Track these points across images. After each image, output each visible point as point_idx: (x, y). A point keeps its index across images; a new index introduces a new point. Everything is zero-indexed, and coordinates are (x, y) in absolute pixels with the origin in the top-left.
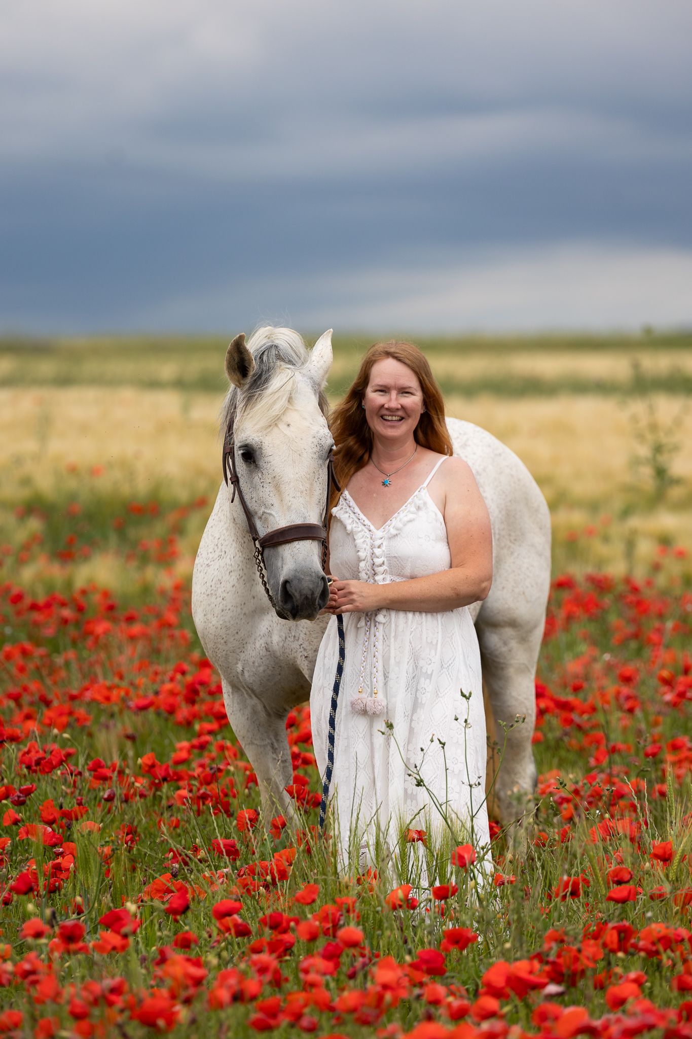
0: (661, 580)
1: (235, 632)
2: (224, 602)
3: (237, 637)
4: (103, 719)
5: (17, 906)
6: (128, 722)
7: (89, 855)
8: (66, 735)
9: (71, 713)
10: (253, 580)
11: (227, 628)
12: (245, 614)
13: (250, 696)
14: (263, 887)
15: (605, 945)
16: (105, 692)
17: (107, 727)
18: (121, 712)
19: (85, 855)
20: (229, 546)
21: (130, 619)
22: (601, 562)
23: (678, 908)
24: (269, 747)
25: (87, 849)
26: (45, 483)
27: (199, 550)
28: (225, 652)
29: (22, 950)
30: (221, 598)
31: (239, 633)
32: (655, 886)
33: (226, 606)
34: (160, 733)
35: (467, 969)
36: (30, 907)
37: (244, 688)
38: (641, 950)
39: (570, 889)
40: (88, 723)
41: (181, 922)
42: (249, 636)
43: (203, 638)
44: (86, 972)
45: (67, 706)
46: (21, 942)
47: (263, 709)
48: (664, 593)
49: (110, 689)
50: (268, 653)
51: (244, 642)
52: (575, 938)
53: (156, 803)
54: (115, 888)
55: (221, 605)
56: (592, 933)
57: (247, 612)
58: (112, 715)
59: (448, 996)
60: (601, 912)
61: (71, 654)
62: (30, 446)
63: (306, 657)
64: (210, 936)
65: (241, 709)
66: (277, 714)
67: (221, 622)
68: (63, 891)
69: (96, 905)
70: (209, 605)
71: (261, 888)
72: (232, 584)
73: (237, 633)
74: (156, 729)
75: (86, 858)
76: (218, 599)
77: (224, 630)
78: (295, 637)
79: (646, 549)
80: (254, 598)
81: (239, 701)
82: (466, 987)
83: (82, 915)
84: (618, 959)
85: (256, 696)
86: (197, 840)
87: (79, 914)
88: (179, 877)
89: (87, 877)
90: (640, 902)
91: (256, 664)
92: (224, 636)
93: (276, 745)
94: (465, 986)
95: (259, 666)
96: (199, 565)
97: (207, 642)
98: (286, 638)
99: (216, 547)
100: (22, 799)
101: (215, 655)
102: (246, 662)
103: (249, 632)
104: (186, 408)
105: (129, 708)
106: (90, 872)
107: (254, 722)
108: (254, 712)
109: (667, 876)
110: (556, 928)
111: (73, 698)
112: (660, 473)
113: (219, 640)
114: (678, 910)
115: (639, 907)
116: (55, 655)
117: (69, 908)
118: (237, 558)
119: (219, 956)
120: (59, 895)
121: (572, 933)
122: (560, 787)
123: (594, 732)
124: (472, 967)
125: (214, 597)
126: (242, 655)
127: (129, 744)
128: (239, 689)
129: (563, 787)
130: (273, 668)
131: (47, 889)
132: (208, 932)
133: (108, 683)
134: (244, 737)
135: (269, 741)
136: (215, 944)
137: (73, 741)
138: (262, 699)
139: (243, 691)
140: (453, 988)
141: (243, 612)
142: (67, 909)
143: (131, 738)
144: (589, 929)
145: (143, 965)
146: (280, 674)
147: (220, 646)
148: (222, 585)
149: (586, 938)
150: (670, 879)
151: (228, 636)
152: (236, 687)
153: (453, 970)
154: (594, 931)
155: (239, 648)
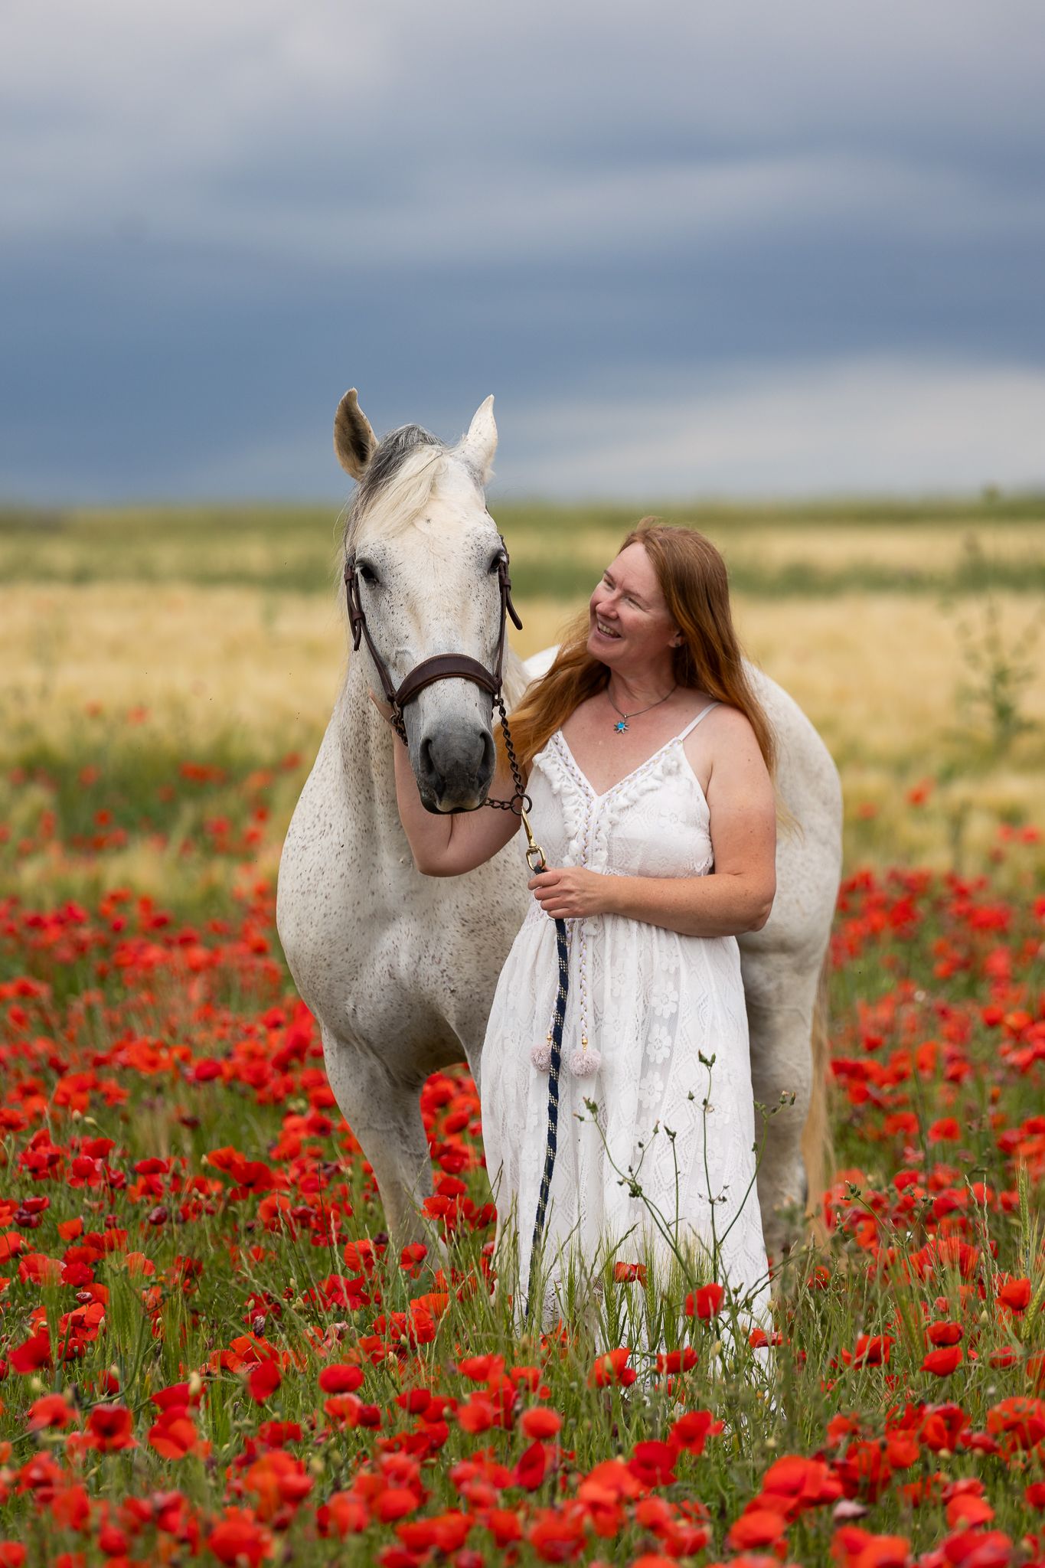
0: (1003, 879)
1: (344, 948)
2: (328, 902)
3: (347, 955)
4: (146, 1095)
5: (14, 1382)
6: (185, 1100)
7: (128, 1304)
8: (89, 1120)
9: (96, 1086)
10: (374, 865)
11: (332, 943)
12: (359, 919)
13: (366, 1053)
14: (395, 1352)
15: (923, 1438)
16: (149, 1054)
17: (151, 1107)
18: (173, 1083)
19: (123, 1304)
20: (336, 816)
21: (186, 941)
22: (912, 851)
23: (1031, 1382)
24: (395, 1134)
25: (126, 1295)
26: (55, 733)
27: (291, 827)
28: (328, 981)
29: (22, 1449)
30: (324, 896)
31: (350, 949)
32: (997, 1349)
33: (331, 908)
34: (233, 1116)
35: (707, 1476)
36: (36, 1383)
37: (356, 1039)
38: (975, 1446)
39: (866, 1353)
40: (123, 1102)
41: (267, 1406)
42: (366, 954)
43: (294, 961)
44: (123, 1484)
45: (89, 1074)
46: (21, 1437)
47: (386, 1075)
48: (1010, 896)
49: (156, 1048)
50: (393, 981)
51: (358, 964)
52: (874, 1429)
53: (228, 1222)
54: (167, 1354)
55: (323, 906)
56: (899, 1421)
57: (362, 917)
58: (159, 1090)
59: (678, 1518)
60: (913, 1389)
61: (94, 995)
62: (31, 676)
63: (453, 991)
64: (313, 1428)
65: (351, 1075)
66: (407, 1083)
67: (323, 934)
68: (86, 1359)
69: (137, 1380)
70: (305, 908)
71: (391, 1354)
72: (339, 873)
73: (347, 950)
74: (228, 1110)
75: (123, 1307)
76: (319, 898)
77: (327, 946)
78: (433, 957)
79: (981, 830)
80: (373, 893)
81: (348, 1061)
82: (707, 1504)
83: (115, 1395)
84: (939, 1459)
85: (374, 1052)
86: (292, 1280)
87: (109, 1395)
88: (265, 1337)
89: (125, 1338)
90: (973, 1372)
91: (374, 999)
92: (327, 956)
93: (407, 1131)
94: (705, 1503)
95: (379, 1002)
96: (290, 850)
97: (299, 966)
98: (420, 958)
99: (317, 820)
100: (24, 1217)
101: (311, 987)
102: (359, 995)
103: (364, 948)
104: (269, 616)
105: (185, 1077)
106: (130, 1330)
107: (372, 1095)
108: (373, 1080)
109: (1017, 1332)
110: (845, 1413)
111: (99, 1062)
112: (1004, 712)
113: (319, 962)
114: (1031, 1386)
115: (971, 1379)
116: (72, 996)
117: (95, 1386)
118: (347, 831)
119: (327, 1458)
120: (80, 1365)
121: (869, 1420)
122: (851, 1196)
123: (901, 1112)
124: (716, 1473)
125: (313, 895)
126: (355, 984)
127: (185, 1132)
128: (348, 1042)
129: (856, 1196)
130: (400, 1005)
131: (63, 1356)
132: (309, 1422)
133: (152, 1040)
134: (356, 1119)
135: (396, 1125)
136: (322, 1440)
137: (101, 1129)
138: (384, 1057)
139: (355, 1044)
140: (688, 1506)
141: (356, 917)
142: (92, 1388)
143: (192, 1124)
144: (894, 1414)
145: (210, 1472)
146: (409, 1017)
147: (320, 972)
148: (325, 876)
149: (891, 1427)
150: (1022, 1337)
151: (333, 956)
152: (343, 1039)
153: (685, 1478)
154: (902, 1417)
155: (349, 974)
